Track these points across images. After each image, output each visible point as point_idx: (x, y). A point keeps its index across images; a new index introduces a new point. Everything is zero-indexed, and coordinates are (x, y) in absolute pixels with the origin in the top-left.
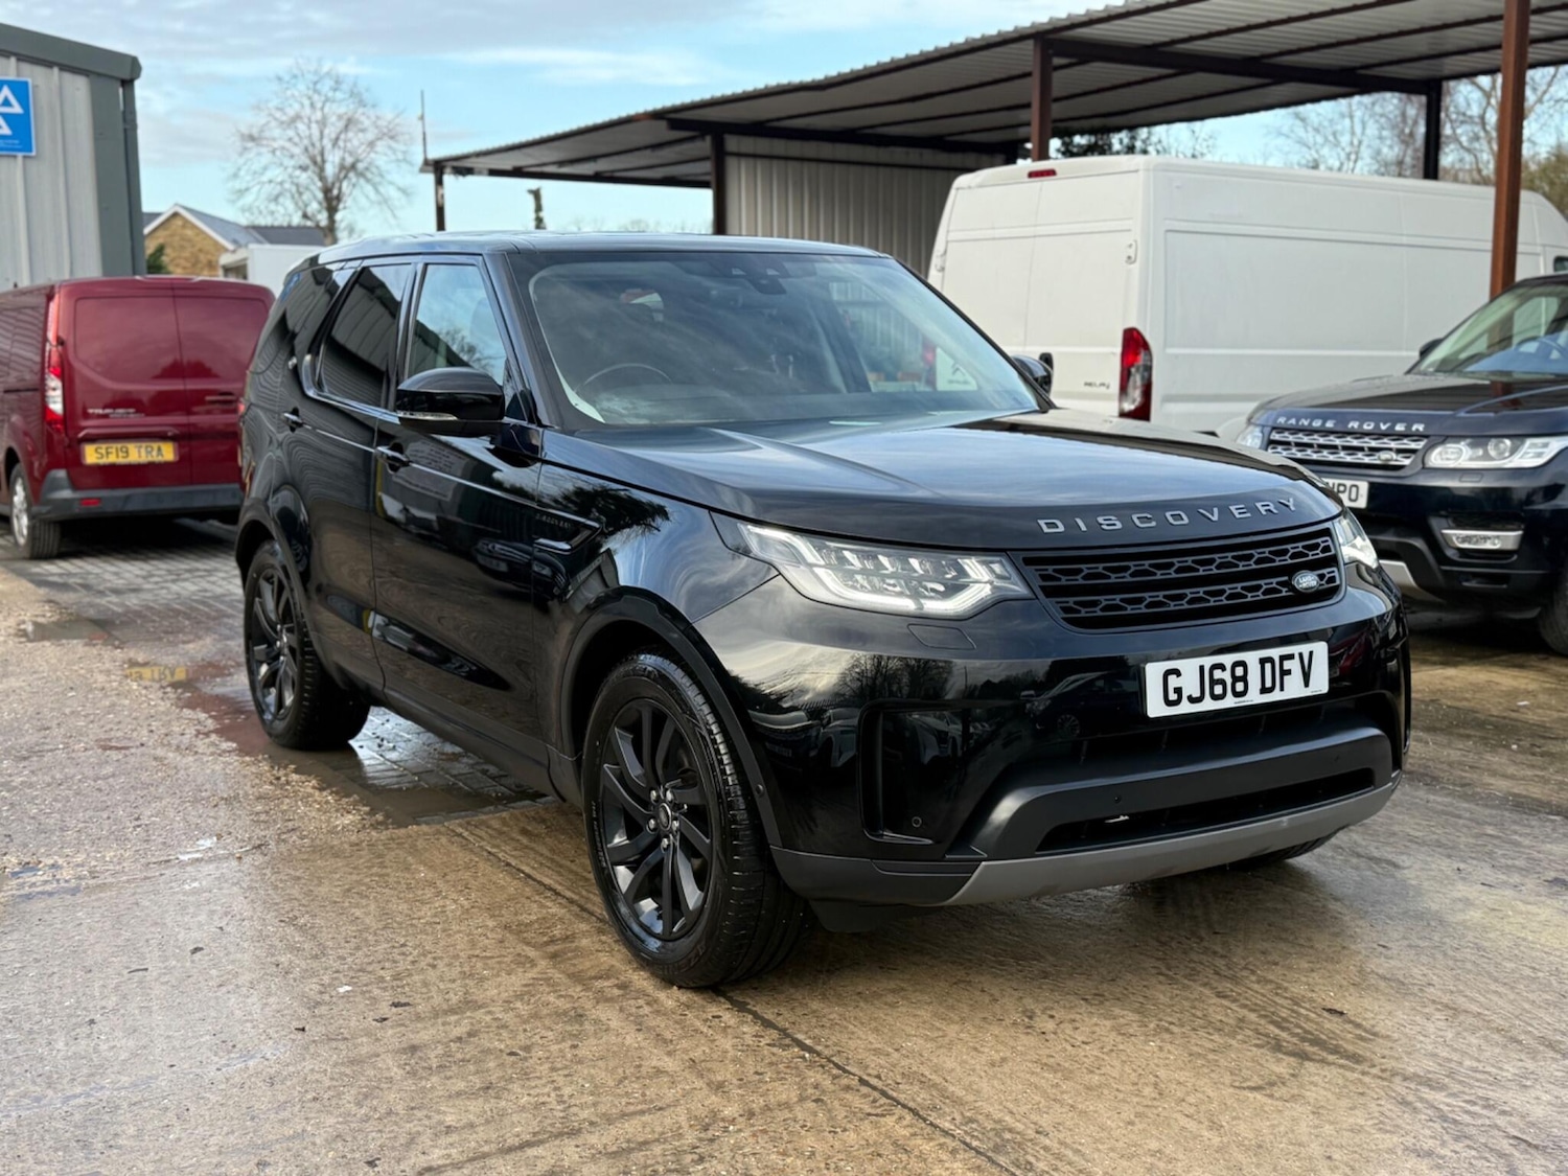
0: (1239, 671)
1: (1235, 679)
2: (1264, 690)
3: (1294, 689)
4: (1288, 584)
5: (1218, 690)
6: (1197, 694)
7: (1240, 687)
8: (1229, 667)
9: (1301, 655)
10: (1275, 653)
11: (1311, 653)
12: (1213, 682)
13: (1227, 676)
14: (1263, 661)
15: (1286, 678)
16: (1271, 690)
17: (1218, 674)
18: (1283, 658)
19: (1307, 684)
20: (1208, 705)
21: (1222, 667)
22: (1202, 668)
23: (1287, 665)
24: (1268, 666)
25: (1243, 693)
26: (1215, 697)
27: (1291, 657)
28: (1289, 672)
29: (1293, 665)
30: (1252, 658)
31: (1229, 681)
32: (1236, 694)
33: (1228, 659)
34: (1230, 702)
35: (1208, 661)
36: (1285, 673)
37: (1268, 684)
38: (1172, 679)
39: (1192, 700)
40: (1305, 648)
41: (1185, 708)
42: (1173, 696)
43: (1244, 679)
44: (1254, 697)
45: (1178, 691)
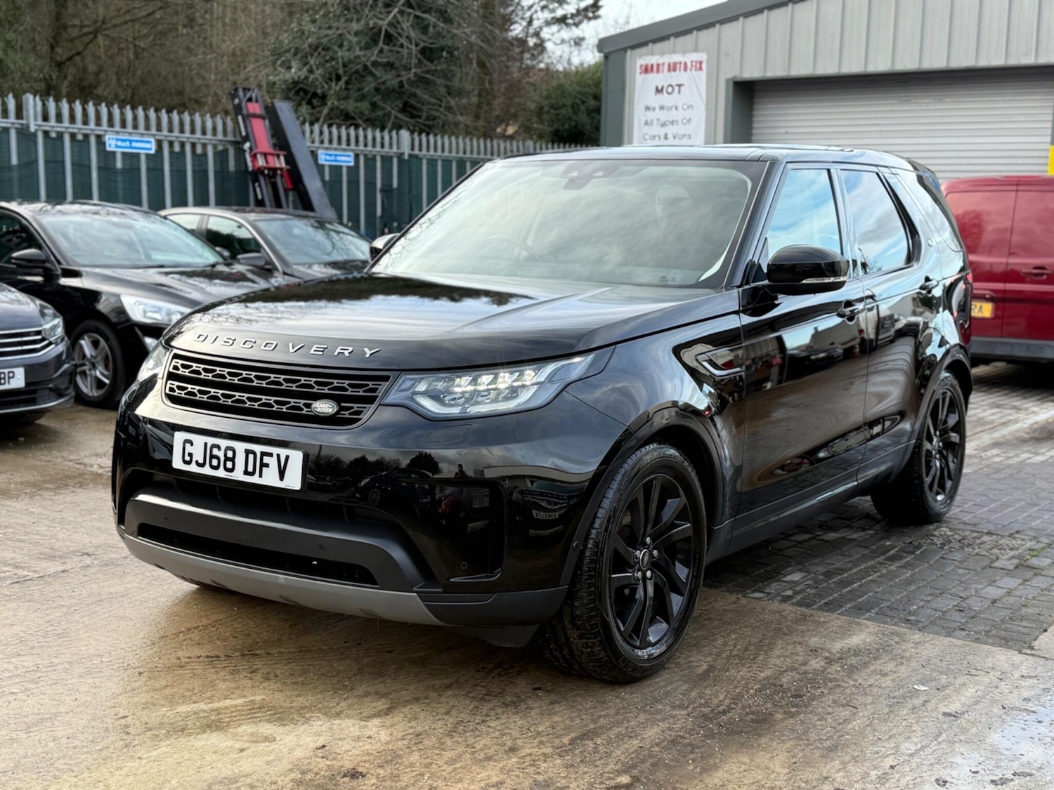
0: (230, 454)
1: (227, 459)
2: (246, 473)
3: (270, 478)
4: (308, 406)
5: (215, 462)
6: (201, 461)
7: (229, 465)
8: (223, 448)
9: (278, 456)
10: (258, 449)
11: (287, 458)
12: (212, 457)
13: (221, 454)
14: (248, 452)
15: (264, 468)
16: (252, 474)
17: (215, 451)
18: (263, 454)
19: (282, 478)
20: (207, 471)
21: (219, 447)
22: (206, 444)
23: (266, 460)
24: (251, 456)
25: (231, 470)
26: (213, 467)
27: (271, 455)
28: (267, 465)
29: (272, 462)
30: (240, 447)
31: (222, 459)
32: (227, 470)
33: (224, 443)
34: (221, 473)
35: (211, 441)
36: (263, 465)
37: (250, 469)
38: (188, 445)
39: (198, 464)
40: (283, 452)
41: (193, 468)
42: (187, 458)
43: (233, 460)
44: (238, 475)
45: (190, 455)
